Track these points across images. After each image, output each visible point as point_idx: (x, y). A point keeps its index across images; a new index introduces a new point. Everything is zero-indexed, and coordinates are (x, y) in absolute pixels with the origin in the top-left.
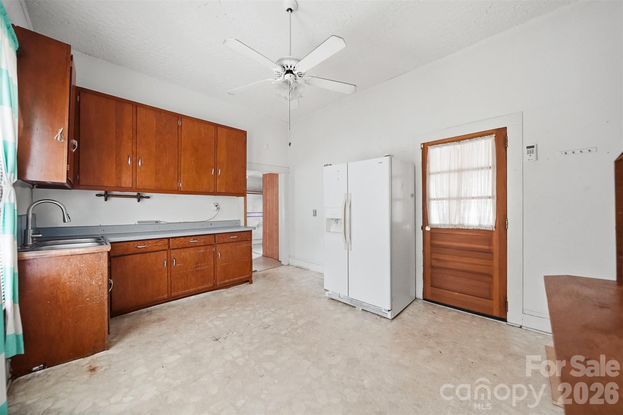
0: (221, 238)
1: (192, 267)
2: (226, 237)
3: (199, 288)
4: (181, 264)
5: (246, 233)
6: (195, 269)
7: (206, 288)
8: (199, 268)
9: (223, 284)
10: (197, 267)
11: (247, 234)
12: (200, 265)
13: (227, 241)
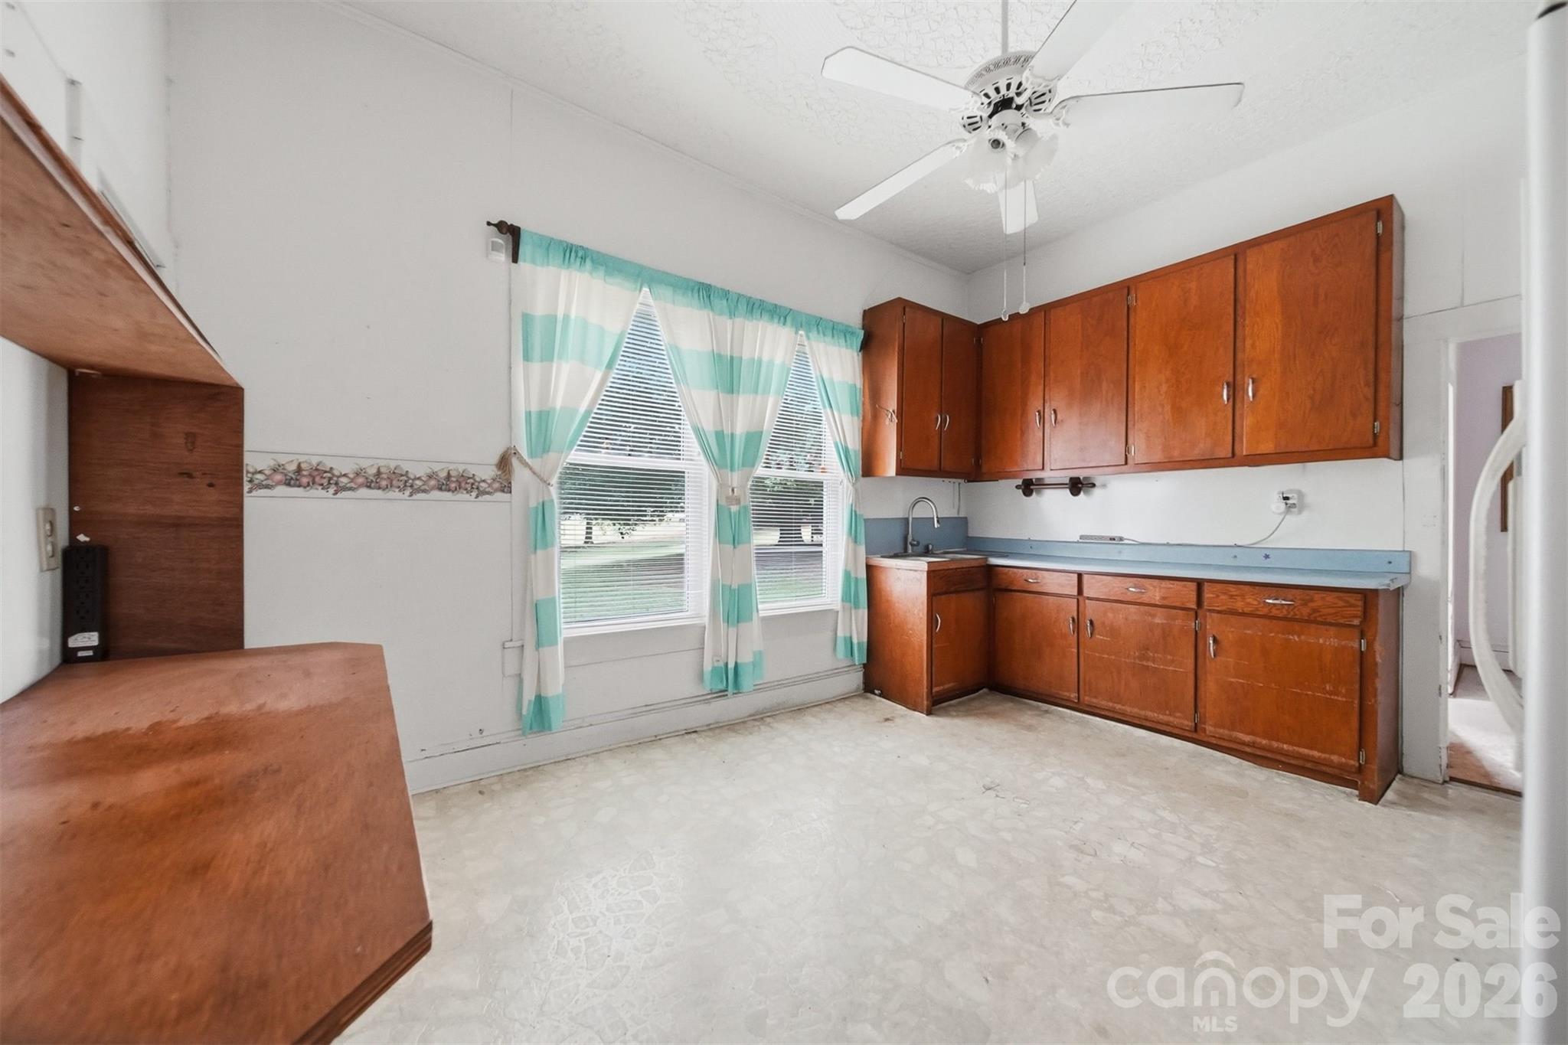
0: (1223, 597)
1: (1132, 653)
2: (1243, 596)
3: (1150, 714)
4: (1105, 638)
5: (1340, 598)
6: (1138, 662)
7: (1167, 724)
8: (1151, 664)
9: (1226, 738)
10: (1143, 657)
11: (1347, 602)
12: (1151, 654)
13: (1247, 610)
